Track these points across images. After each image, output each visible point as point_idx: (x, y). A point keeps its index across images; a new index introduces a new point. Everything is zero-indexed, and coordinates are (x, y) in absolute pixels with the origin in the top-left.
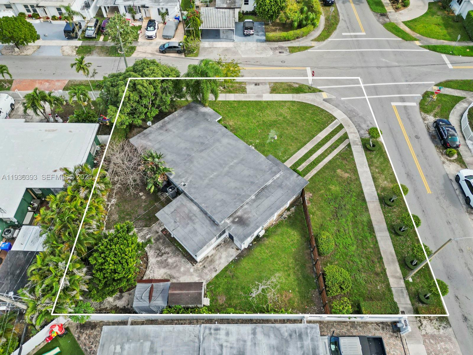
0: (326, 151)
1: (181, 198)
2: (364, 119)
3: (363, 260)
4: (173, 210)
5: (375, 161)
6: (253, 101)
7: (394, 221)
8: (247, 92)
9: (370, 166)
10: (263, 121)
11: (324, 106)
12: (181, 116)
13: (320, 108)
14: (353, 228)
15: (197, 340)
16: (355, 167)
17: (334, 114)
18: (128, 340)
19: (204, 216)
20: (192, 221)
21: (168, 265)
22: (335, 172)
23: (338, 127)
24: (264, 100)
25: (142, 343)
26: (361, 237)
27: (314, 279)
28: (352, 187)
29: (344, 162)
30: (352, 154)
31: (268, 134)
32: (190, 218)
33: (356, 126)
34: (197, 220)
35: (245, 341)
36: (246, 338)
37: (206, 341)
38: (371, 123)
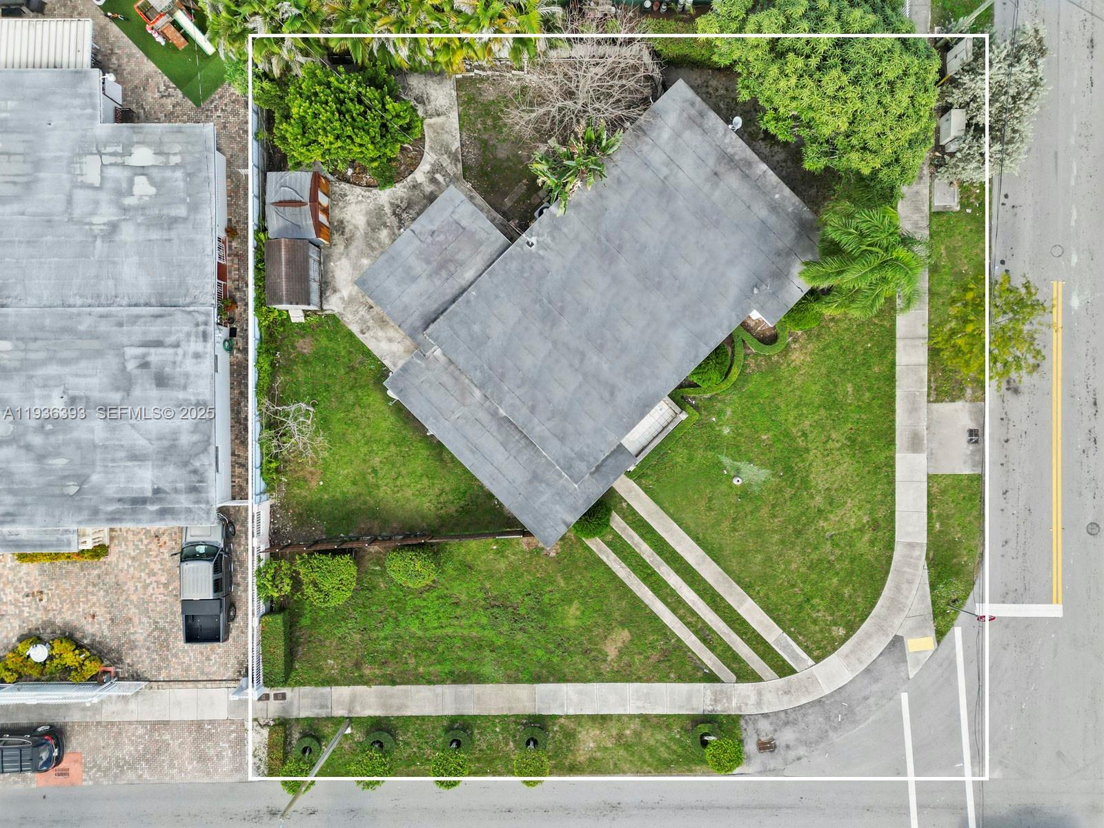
0: (693, 613)
1: (497, 240)
2: (817, 743)
3: (389, 643)
4: (464, 223)
5: (659, 737)
6: (893, 421)
7: (481, 734)
8: (935, 406)
9: (645, 718)
10: (807, 450)
11: (869, 636)
12: (774, 208)
13: (863, 620)
14: (463, 638)
15: (188, 300)
16: (639, 680)
17: (833, 660)
18: (189, 175)
19: (449, 297)
20: (436, 272)
21: (373, 230)
22: (622, 624)
23: (784, 661)
24: (898, 456)
25: (184, 200)
26: (440, 649)
27: (347, 534)
28: (577, 658)
29: (655, 655)
30: (680, 679)
31: (750, 461)
32: (443, 265)
33: (786, 711)
34: (438, 283)
35: (185, 388)
36: (190, 390)
37: (185, 316)
38: (799, 759)
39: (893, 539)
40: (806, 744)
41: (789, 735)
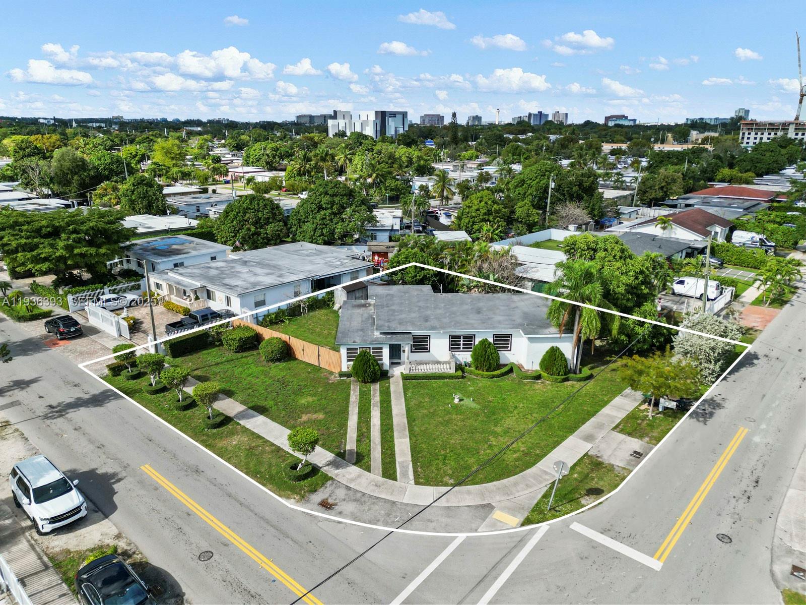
0: (369, 428)
5: (272, 460)
10: (511, 412)
17: (429, 490)
22: (324, 412)
23: (395, 472)
39: (534, 464)
40: (355, 518)
41: (350, 507)
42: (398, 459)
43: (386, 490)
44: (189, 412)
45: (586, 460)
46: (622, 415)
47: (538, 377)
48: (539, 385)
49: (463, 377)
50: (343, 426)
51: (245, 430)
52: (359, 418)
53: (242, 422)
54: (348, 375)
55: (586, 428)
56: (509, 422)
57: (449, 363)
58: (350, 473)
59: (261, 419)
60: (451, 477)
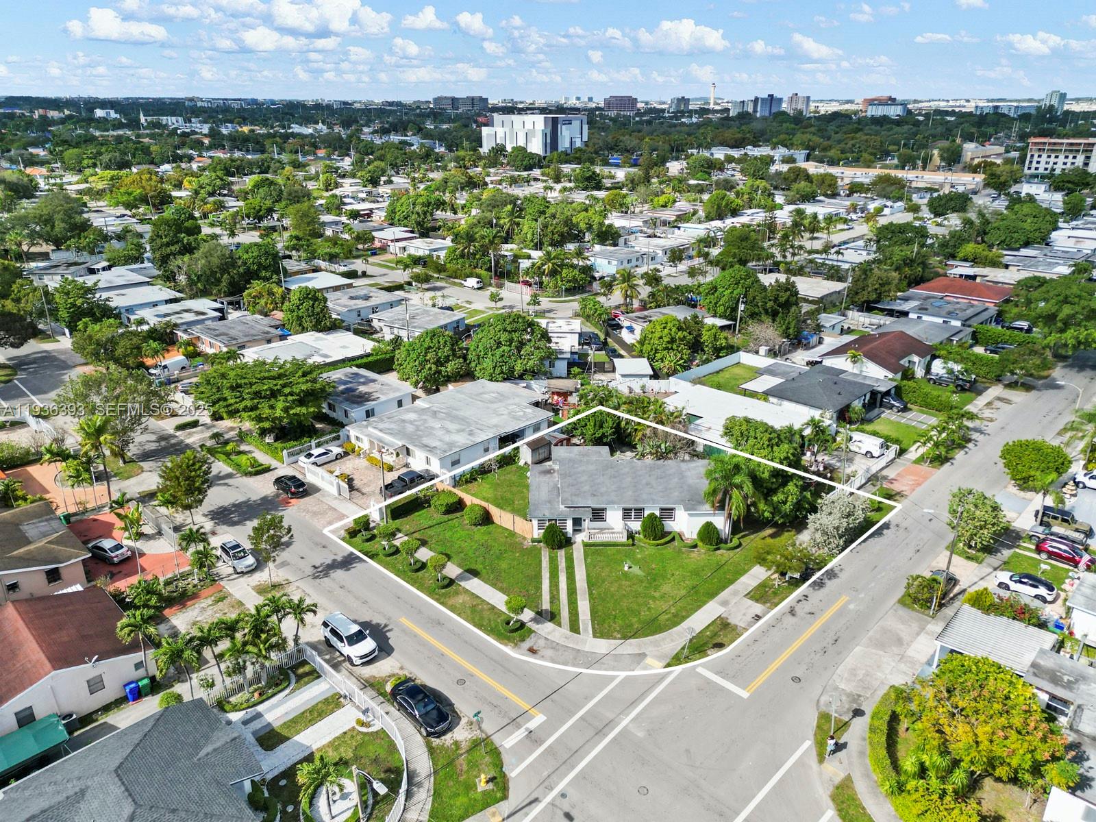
5: (491, 616)
8: (747, 599)
10: (669, 579)
17: (602, 641)
23: (579, 625)
33: (558, 644)
39: (679, 624)
40: (553, 661)
41: (549, 653)
42: (581, 617)
43: (573, 641)
44: (420, 574)
45: (718, 622)
46: (755, 583)
47: (695, 546)
48: (694, 554)
49: (633, 545)
50: (539, 588)
51: (466, 591)
52: (551, 582)
53: (463, 584)
54: (539, 542)
55: (724, 595)
56: (666, 588)
57: (622, 533)
58: (547, 628)
59: (476, 581)
60: (619, 632)
